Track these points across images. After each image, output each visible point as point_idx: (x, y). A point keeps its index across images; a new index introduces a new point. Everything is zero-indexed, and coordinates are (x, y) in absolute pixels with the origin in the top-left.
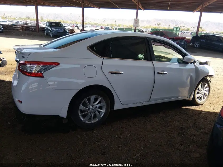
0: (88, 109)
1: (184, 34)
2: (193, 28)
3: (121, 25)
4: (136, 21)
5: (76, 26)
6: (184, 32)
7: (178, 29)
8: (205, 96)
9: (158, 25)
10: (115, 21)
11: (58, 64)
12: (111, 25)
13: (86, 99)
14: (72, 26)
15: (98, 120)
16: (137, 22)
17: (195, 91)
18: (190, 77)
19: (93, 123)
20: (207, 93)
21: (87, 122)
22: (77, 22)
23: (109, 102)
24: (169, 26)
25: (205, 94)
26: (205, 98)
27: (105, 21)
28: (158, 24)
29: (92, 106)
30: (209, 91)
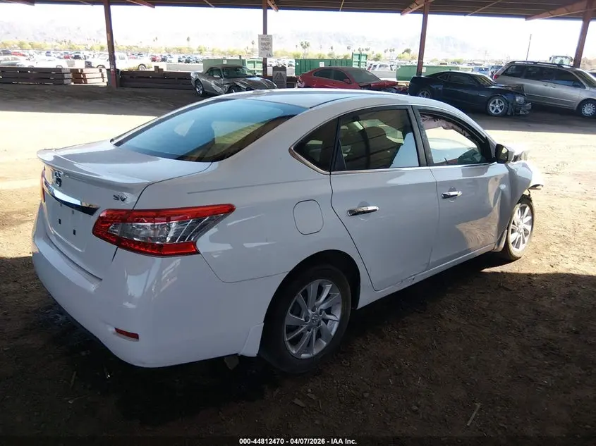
0: (303, 319)
1: (376, 69)
2: (388, 52)
3: (205, 50)
4: (264, 42)
5: (73, 55)
6: (375, 66)
7: (363, 59)
8: (526, 235)
9: (304, 47)
10: (188, 39)
11: (230, 209)
12: (177, 49)
13: (300, 294)
14: (62, 57)
15: (325, 343)
16: (268, 43)
17: (508, 229)
18: (500, 195)
19: (317, 355)
20: (529, 228)
21: (304, 356)
22: (74, 44)
23: (349, 289)
24: (332, 48)
25: (525, 230)
26: (526, 239)
27: (156, 38)
28: (304, 44)
29: (313, 311)
30: (532, 222)
